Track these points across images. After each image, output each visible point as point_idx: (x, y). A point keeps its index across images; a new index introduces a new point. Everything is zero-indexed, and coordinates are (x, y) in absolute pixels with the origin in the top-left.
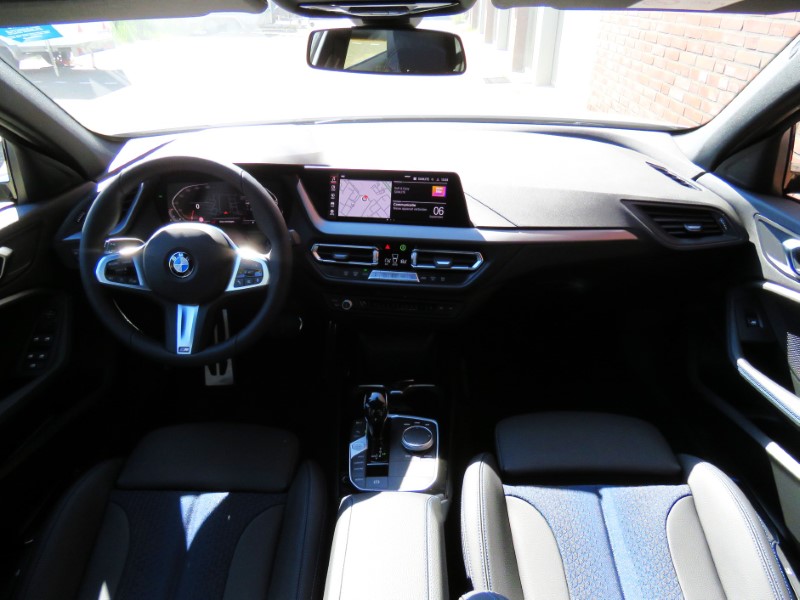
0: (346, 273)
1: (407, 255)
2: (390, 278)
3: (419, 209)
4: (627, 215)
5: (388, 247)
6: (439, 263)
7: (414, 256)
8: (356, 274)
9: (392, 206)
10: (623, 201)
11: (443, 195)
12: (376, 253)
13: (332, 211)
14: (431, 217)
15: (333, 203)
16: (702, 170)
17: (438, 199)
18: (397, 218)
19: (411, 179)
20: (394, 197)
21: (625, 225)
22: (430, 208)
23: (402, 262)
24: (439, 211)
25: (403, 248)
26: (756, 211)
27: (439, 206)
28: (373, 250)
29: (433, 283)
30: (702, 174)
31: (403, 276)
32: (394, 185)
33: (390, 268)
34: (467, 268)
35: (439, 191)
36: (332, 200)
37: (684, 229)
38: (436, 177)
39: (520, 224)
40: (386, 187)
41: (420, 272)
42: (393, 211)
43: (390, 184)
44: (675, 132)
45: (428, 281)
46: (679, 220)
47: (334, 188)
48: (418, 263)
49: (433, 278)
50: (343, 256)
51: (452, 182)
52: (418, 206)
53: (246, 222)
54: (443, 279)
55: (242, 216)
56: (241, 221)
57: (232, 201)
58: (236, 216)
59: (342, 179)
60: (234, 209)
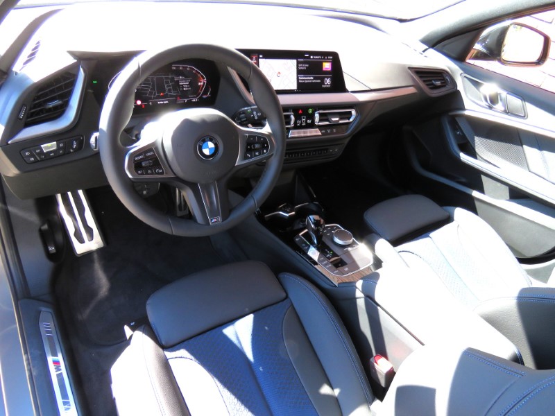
1: (312, 117)
2: (302, 135)
3: (315, 81)
4: (412, 77)
5: (300, 112)
6: (333, 119)
7: (317, 116)
9: (298, 79)
10: (409, 68)
11: (330, 69)
12: (292, 117)
14: (323, 86)
16: (427, 47)
17: (327, 72)
18: (303, 88)
19: (309, 58)
20: (299, 72)
21: (411, 83)
22: (322, 79)
23: (309, 121)
24: (328, 81)
25: (310, 111)
26: (462, 72)
27: (328, 78)
28: (290, 115)
29: (329, 134)
30: (427, 49)
31: (311, 132)
32: (298, 63)
33: (301, 127)
34: (348, 121)
35: (327, 66)
37: (433, 84)
38: (325, 55)
39: (373, 88)
40: (292, 64)
41: (320, 127)
42: (299, 84)
43: (294, 61)
44: (401, 21)
45: (326, 133)
46: (428, 79)
48: (320, 120)
49: (329, 131)
51: (335, 58)
52: (315, 78)
53: (180, 101)
54: (334, 130)
55: (176, 97)
56: (176, 100)
57: (167, 82)
58: (171, 96)
59: (261, 58)
60: (170, 90)
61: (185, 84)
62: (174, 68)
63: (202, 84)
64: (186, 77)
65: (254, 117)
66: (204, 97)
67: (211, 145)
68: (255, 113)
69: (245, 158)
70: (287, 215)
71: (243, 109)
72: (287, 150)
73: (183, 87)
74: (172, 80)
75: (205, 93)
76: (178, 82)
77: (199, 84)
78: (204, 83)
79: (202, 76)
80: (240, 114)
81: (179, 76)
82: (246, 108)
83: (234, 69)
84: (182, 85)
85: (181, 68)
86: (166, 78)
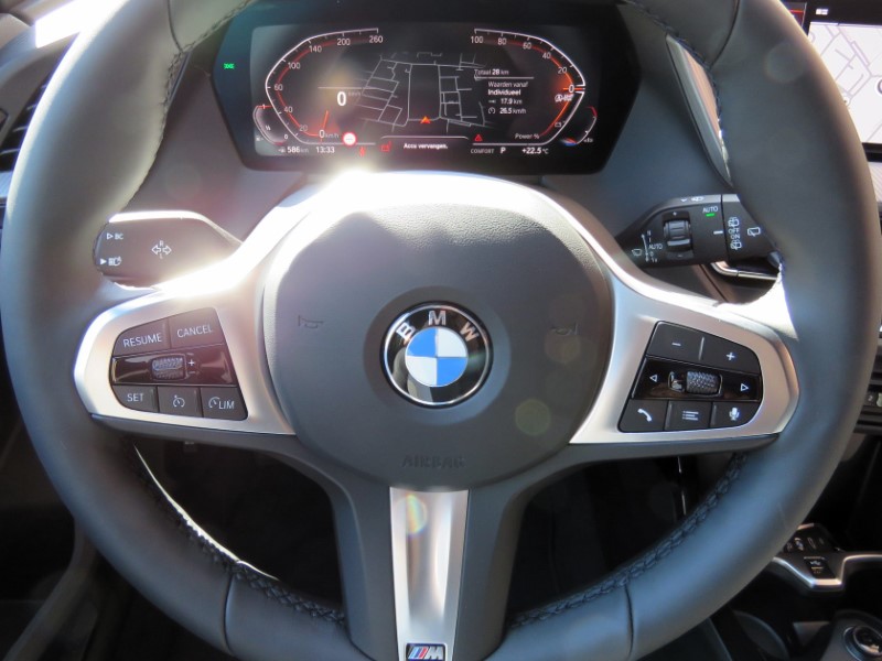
53: (482, 148)
55: (471, 133)
56: (468, 145)
57: (448, 85)
58: (455, 130)
59: (821, 19)
60: (452, 111)
61: (506, 93)
62: (479, 40)
63: (568, 98)
64: (515, 71)
65: (727, 238)
66: (568, 142)
67: (450, 344)
68: (733, 223)
69: (625, 422)
70: (812, 581)
71: (684, 201)
72: (859, 422)
73: (498, 106)
74: (467, 77)
75: (574, 130)
76: (484, 85)
77: (559, 98)
78: (577, 96)
79: (572, 72)
80: (670, 219)
81: (490, 67)
82: (696, 200)
83: (701, 59)
84: (498, 98)
85: (501, 42)
86: (445, 71)
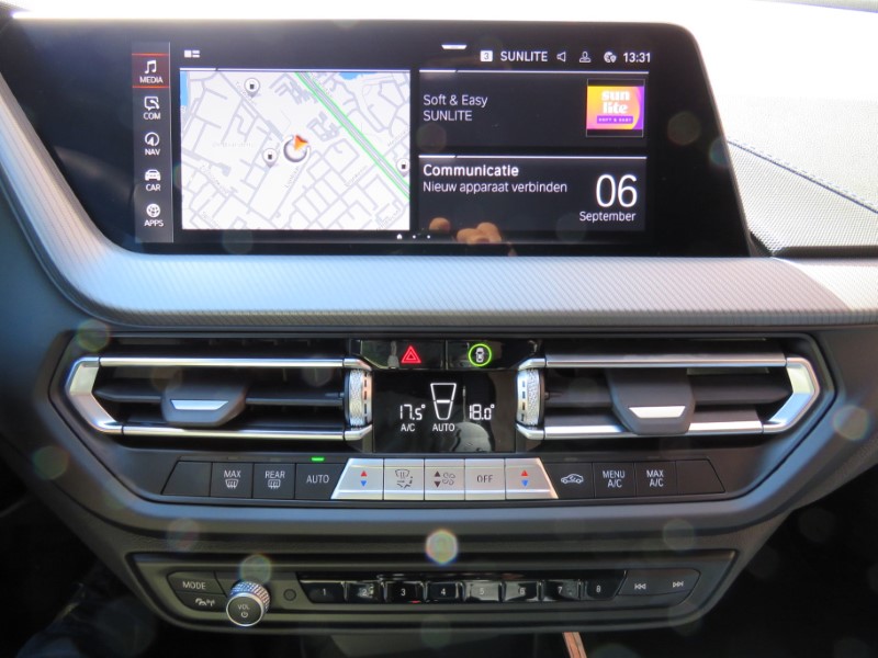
0: (232, 479)
3: (531, 187)
5: (408, 357)
6: (643, 412)
7: (528, 384)
8: (274, 479)
9: (416, 177)
12: (360, 387)
13: (153, 209)
14: (586, 216)
15: (152, 175)
17: (611, 142)
19: (469, 60)
20: (423, 138)
22: (580, 179)
24: (620, 193)
27: (618, 170)
28: (346, 371)
29: (613, 498)
31: (484, 479)
32: (418, 89)
33: (424, 443)
34: (752, 425)
36: (152, 163)
38: (600, 48)
42: (421, 203)
43: (402, 78)
45: (594, 493)
47: (152, 107)
48: (550, 412)
49: (614, 478)
50: (213, 406)
51: (670, 65)
52: (528, 173)
54: (655, 477)
59: (193, 63)
